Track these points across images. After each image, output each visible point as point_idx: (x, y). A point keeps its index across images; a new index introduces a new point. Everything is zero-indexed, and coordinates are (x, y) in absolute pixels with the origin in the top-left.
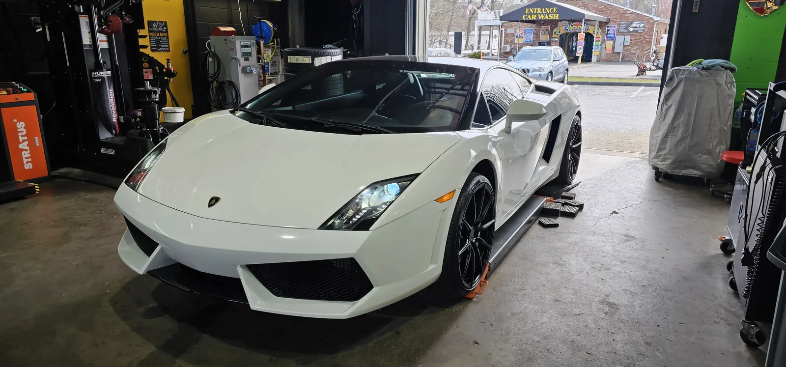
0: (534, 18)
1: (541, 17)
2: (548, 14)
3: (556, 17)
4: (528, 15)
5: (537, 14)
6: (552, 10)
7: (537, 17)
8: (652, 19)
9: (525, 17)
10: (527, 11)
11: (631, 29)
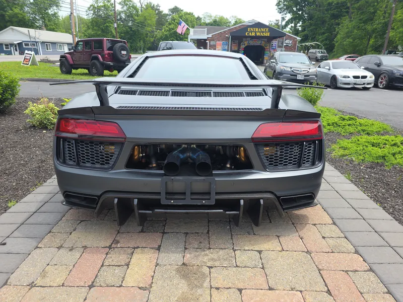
0: (253, 34)
1: (258, 34)
2: (263, 32)
3: (268, 34)
4: (249, 32)
5: (255, 32)
6: (266, 30)
7: (256, 34)
8: (296, 38)
9: (248, 34)
10: (249, 30)
11: (285, 44)
